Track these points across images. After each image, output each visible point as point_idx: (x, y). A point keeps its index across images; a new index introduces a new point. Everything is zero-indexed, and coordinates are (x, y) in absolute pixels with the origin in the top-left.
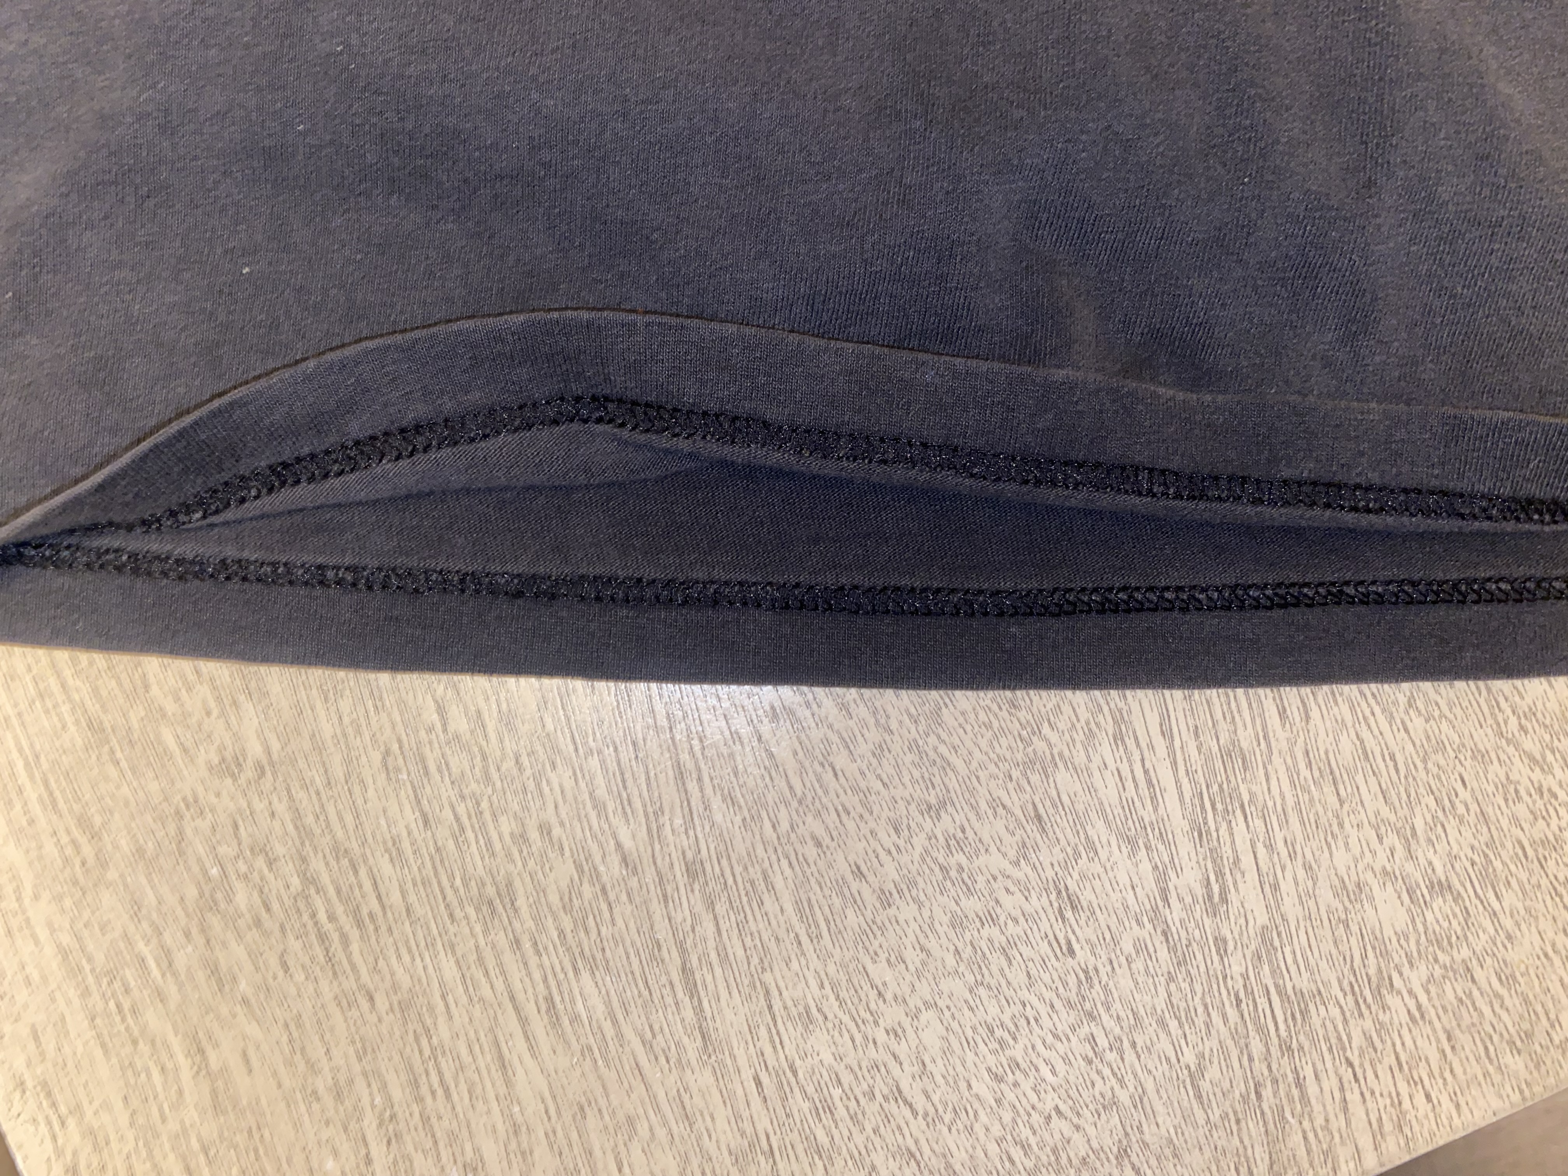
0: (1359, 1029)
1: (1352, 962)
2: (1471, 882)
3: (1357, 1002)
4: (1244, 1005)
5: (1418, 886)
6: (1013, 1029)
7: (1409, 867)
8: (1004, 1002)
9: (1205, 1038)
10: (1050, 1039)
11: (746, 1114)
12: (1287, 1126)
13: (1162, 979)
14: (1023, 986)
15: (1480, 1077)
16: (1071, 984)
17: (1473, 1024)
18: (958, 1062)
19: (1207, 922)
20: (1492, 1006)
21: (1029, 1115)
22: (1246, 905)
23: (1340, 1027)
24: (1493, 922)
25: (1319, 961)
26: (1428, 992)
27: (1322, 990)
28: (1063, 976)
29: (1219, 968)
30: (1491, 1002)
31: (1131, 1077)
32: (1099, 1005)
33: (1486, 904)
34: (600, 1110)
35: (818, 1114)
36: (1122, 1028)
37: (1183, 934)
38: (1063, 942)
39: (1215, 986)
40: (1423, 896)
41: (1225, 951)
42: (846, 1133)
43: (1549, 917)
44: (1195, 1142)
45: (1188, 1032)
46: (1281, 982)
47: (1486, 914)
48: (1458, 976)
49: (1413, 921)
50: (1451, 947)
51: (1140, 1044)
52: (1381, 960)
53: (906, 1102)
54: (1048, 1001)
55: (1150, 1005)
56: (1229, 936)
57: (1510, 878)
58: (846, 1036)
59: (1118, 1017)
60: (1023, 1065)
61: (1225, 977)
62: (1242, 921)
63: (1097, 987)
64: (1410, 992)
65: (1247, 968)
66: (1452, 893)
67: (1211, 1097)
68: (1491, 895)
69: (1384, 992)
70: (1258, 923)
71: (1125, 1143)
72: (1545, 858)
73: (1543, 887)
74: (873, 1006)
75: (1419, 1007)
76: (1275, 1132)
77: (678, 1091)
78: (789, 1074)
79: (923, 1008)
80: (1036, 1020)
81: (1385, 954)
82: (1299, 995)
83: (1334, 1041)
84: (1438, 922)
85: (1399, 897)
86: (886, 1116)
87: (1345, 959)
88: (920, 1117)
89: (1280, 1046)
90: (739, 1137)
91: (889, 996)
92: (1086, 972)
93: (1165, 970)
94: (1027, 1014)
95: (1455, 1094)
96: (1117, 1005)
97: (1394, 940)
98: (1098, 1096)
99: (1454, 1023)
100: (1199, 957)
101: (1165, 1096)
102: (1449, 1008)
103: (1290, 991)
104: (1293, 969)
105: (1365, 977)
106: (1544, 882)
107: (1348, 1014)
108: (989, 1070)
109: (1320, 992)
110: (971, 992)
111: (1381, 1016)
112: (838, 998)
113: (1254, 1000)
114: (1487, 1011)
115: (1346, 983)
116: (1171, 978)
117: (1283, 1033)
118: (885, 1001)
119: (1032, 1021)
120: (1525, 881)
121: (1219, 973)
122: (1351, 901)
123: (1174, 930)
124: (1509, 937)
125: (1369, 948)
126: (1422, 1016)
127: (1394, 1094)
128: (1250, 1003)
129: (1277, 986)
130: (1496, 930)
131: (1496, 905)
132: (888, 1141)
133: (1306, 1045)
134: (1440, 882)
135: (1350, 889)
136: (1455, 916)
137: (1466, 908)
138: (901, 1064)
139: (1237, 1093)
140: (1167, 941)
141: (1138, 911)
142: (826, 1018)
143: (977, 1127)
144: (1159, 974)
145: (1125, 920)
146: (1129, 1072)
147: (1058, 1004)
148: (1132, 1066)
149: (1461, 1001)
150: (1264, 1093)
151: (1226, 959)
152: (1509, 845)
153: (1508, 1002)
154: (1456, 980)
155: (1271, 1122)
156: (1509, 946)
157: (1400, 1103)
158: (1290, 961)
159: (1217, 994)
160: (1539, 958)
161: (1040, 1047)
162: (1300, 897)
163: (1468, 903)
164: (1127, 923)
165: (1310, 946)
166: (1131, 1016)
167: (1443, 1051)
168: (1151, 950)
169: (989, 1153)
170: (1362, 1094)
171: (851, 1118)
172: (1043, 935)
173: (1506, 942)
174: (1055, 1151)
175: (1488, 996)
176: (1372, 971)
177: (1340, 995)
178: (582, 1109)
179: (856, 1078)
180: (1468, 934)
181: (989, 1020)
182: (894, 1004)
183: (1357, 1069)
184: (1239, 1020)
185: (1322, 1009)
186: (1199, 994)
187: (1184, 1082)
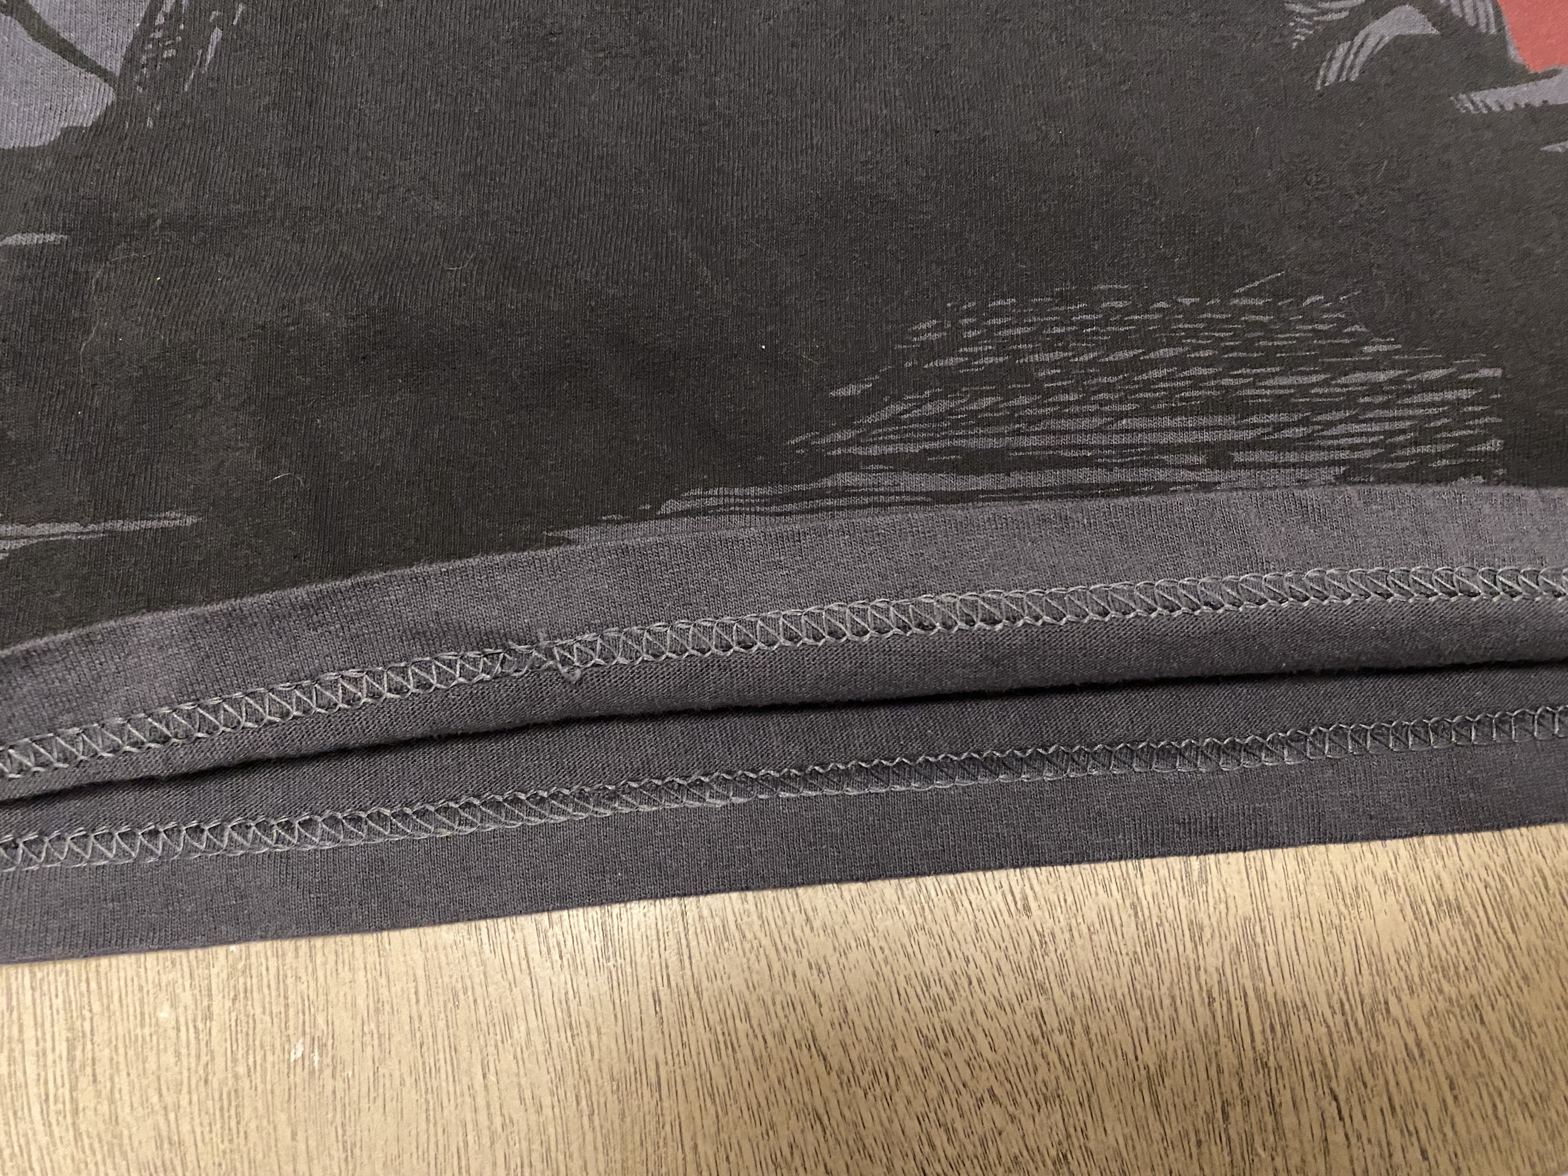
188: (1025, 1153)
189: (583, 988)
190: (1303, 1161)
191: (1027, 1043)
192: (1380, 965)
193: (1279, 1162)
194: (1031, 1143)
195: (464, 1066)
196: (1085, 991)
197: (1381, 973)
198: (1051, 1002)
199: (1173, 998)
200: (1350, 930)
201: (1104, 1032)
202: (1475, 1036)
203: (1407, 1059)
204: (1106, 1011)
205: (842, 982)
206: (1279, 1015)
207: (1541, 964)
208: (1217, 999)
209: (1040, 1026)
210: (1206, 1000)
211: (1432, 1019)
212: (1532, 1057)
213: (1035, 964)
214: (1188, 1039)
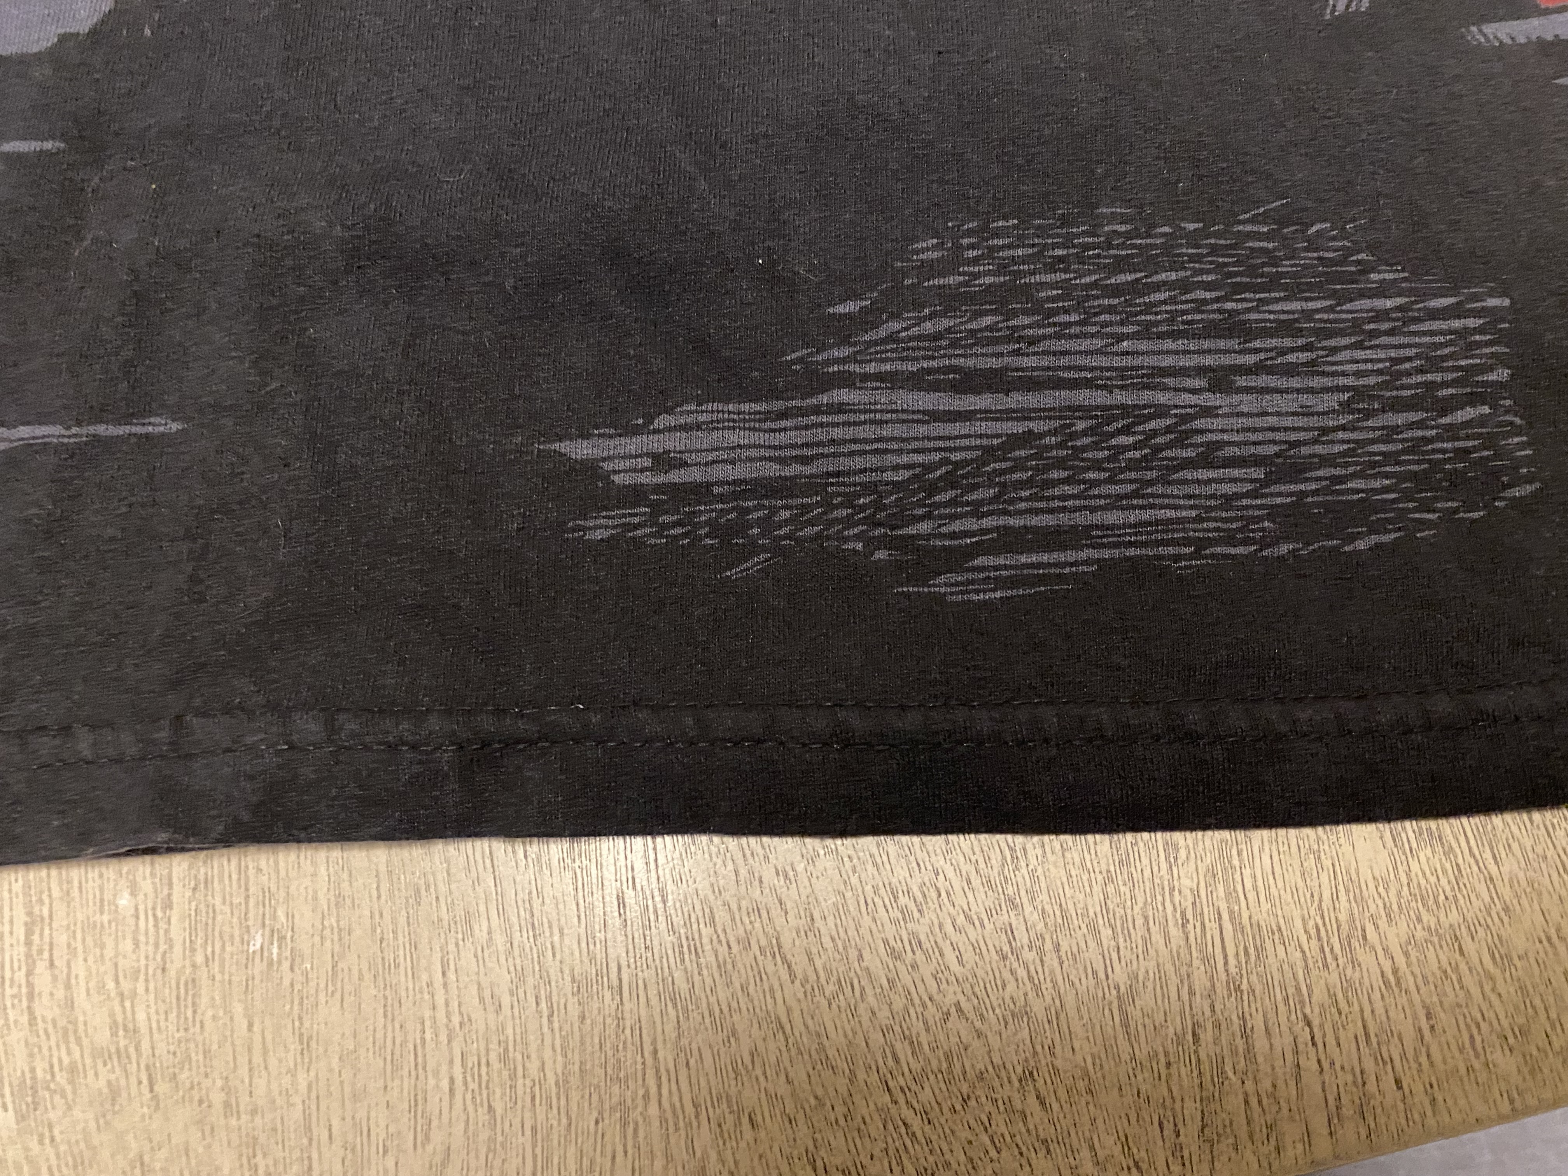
0: (1322, 982)
4: (1190, 927)
9: (1141, 957)
10: (961, 920)
11: (600, 936)
12: (1226, 1083)
15: (1463, 1071)
17: (1459, 1006)
18: (851, 924)
20: (1482, 987)
21: (924, 1006)
24: (1488, 888)
25: (1282, 892)
26: (1406, 954)
29: (1167, 877)
31: (1050, 985)
33: (1481, 865)
34: (437, 898)
35: (681, 953)
36: (1046, 925)
39: (1159, 898)
42: (709, 981)
43: (1555, 897)
44: (1116, 1080)
46: (1236, 908)
47: (1481, 876)
48: (1444, 943)
50: (1438, 907)
51: (1064, 947)
52: (1354, 904)
53: (784, 960)
55: (1082, 905)
59: (1043, 910)
60: (926, 945)
64: (1385, 950)
67: (1140, 1028)
68: (1488, 855)
69: (1355, 943)
71: (1032, 1063)
75: (1395, 971)
76: (1211, 1088)
77: (530, 893)
78: (658, 899)
80: (948, 893)
81: (1360, 900)
82: (1255, 927)
83: (1291, 991)
84: (1424, 874)
86: (760, 973)
88: (797, 983)
89: (1228, 983)
90: (586, 961)
95: (1431, 1086)
97: (1372, 886)
98: (1008, 1000)
99: (1435, 999)
101: (1086, 1017)
102: (1431, 979)
104: (1251, 896)
105: (1333, 921)
107: (1310, 962)
108: (886, 942)
109: (1280, 929)
111: (1349, 972)
113: (1203, 924)
114: (1475, 991)
115: (1311, 923)
117: (1233, 970)
120: (1529, 848)
121: (1166, 883)
124: (1506, 909)
125: (1341, 888)
126: (1398, 983)
127: (1358, 1071)
128: (1198, 925)
129: (1231, 912)
130: (1492, 898)
132: (756, 1003)
133: (1258, 989)
137: (1457, 865)
138: (786, 913)
139: (1171, 1030)
143: (862, 1008)
144: (1097, 870)
146: (1048, 980)
148: (1052, 972)
150: (1202, 1036)
154: (1441, 947)
155: (1208, 1075)
156: (1506, 920)
157: (1364, 1084)
160: (1541, 942)
161: (949, 928)
167: (1420, 1030)
169: (871, 1044)
170: (1319, 1061)
171: (719, 966)
174: (948, 1056)
175: (1478, 974)
176: (1343, 917)
178: (418, 891)
179: (733, 919)
180: (1459, 896)
183: (1316, 1030)
184: (1183, 943)
185: (1280, 949)
187: (1110, 1003)
188: (990, 1069)
189: (547, 890)
190: (1274, 1086)
191: (995, 957)
192: (1357, 891)
193: (1249, 1085)
194: (997, 1060)
195: (423, 963)
196: (1056, 908)
197: (1359, 900)
198: (1022, 919)
199: (1146, 918)
200: (1328, 855)
201: (1075, 950)
202: (1453, 964)
203: (1383, 987)
204: (1077, 929)
205: (809, 890)
206: (1254, 938)
207: (1523, 896)
208: (1191, 921)
209: (1010, 942)
210: (1180, 922)
211: (1410, 948)
212: (1512, 990)
213: (1006, 878)
214: (1161, 961)
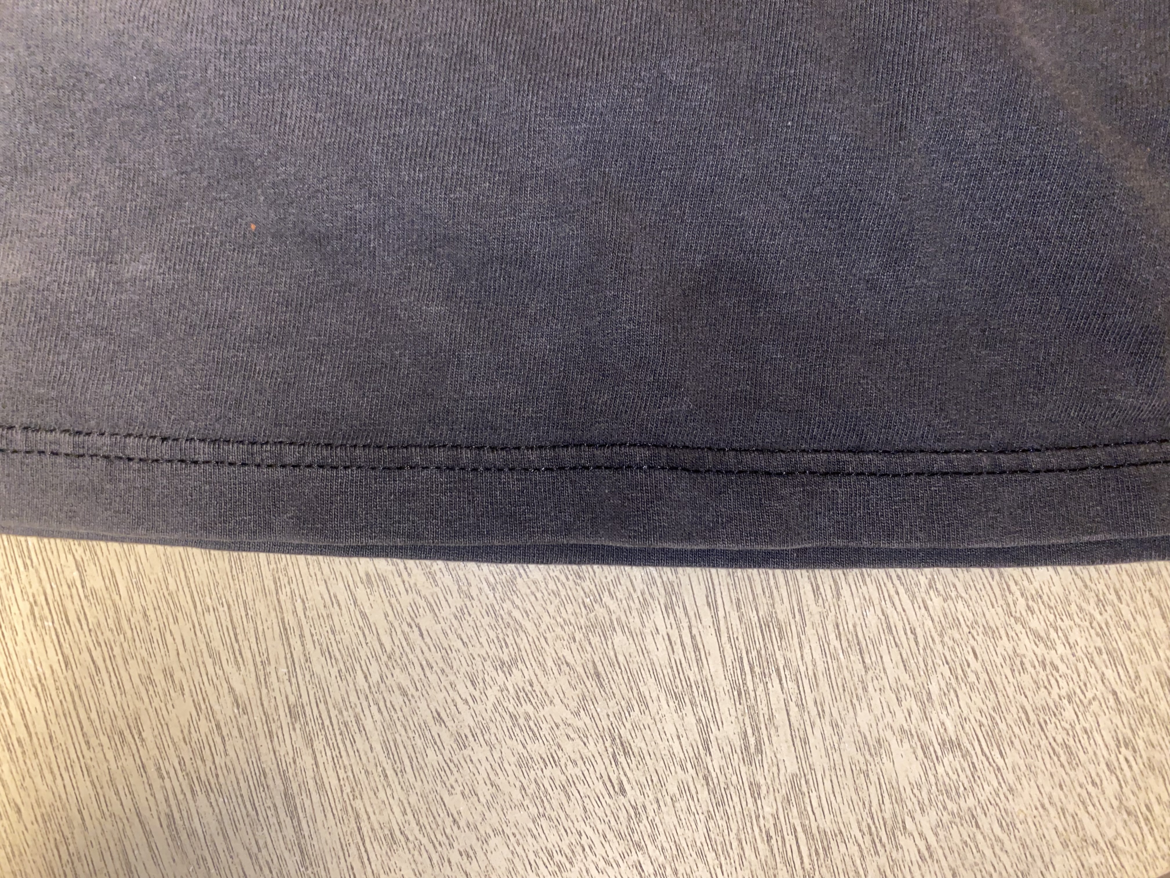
1: (870, 806)
2: (979, 740)
3: (873, 842)
5: (931, 743)
6: (570, 854)
7: (924, 727)
8: (563, 831)
13: (702, 817)
14: (580, 819)
16: (622, 819)
19: (744, 769)
22: (778, 756)
23: (858, 863)
27: (843, 830)
28: (615, 811)
30: (992, 845)
32: (646, 838)
37: (722, 779)
38: (615, 782)
40: (935, 752)
41: (759, 794)
45: (723, 862)
49: (926, 773)
54: (601, 832)
56: (762, 782)
57: (1013, 738)
58: (425, 855)
61: (758, 817)
62: (775, 769)
63: (645, 821)
65: (777, 809)
66: (961, 749)
70: (788, 771)
72: (1045, 722)
73: (1043, 747)
74: (448, 831)
79: (492, 834)
85: (914, 753)
87: (864, 804)
91: (462, 823)
92: (635, 808)
93: (705, 809)
94: (582, 842)
96: (662, 838)
100: (736, 799)
103: (815, 831)
106: (1044, 743)
110: (534, 822)
112: (418, 823)
116: (710, 816)
118: (459, 828)
119: (587, 849)
122: (871, 754)
123: (714, 775)
131: (1000, 762)
134: (951, 741)
135: (871, 743)
136: (963, 770)
140: (708, 784)
141: (683, 757)
142: (408, 839)
145: (671, 764)
147: (610, 835)
149: (966, 843)
151: (759, 802)
152: (1014, 710)
153: (1008, 846)
158: (815, 804)
159: (750, 831)
162: (826, 750)
163: (975, 760)
164: (672, 768)
165: (834, 792)
166: (674, 847)
168: (693, 791)
172: (599, 776)
173: (1008, 793)
177: (859, 836)
181: (550, 846)
182: (466, 829)
186: (735, 831)
